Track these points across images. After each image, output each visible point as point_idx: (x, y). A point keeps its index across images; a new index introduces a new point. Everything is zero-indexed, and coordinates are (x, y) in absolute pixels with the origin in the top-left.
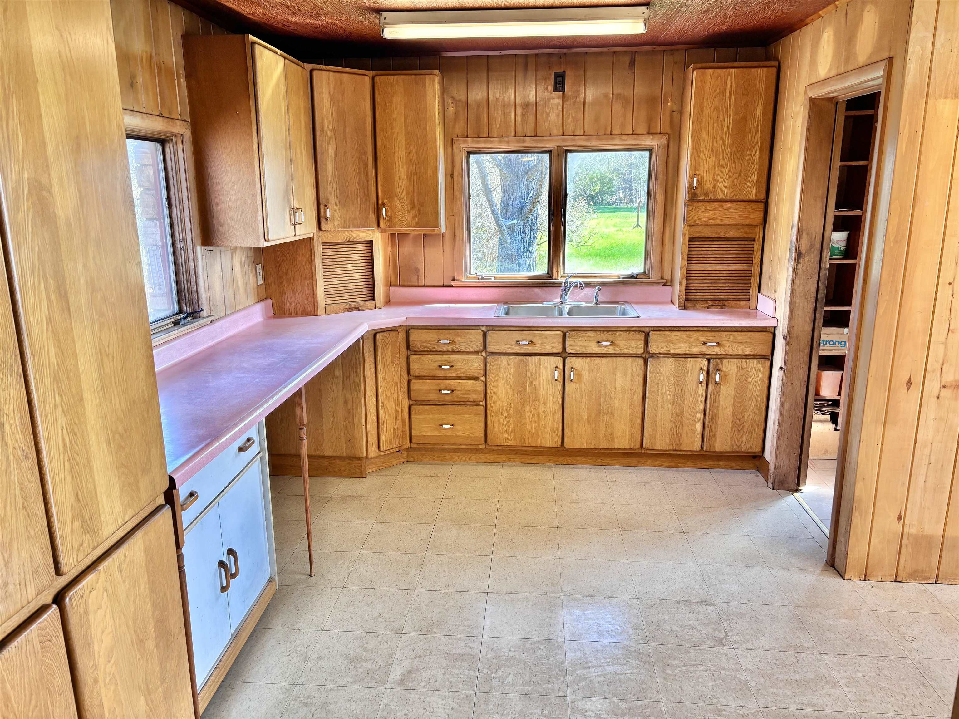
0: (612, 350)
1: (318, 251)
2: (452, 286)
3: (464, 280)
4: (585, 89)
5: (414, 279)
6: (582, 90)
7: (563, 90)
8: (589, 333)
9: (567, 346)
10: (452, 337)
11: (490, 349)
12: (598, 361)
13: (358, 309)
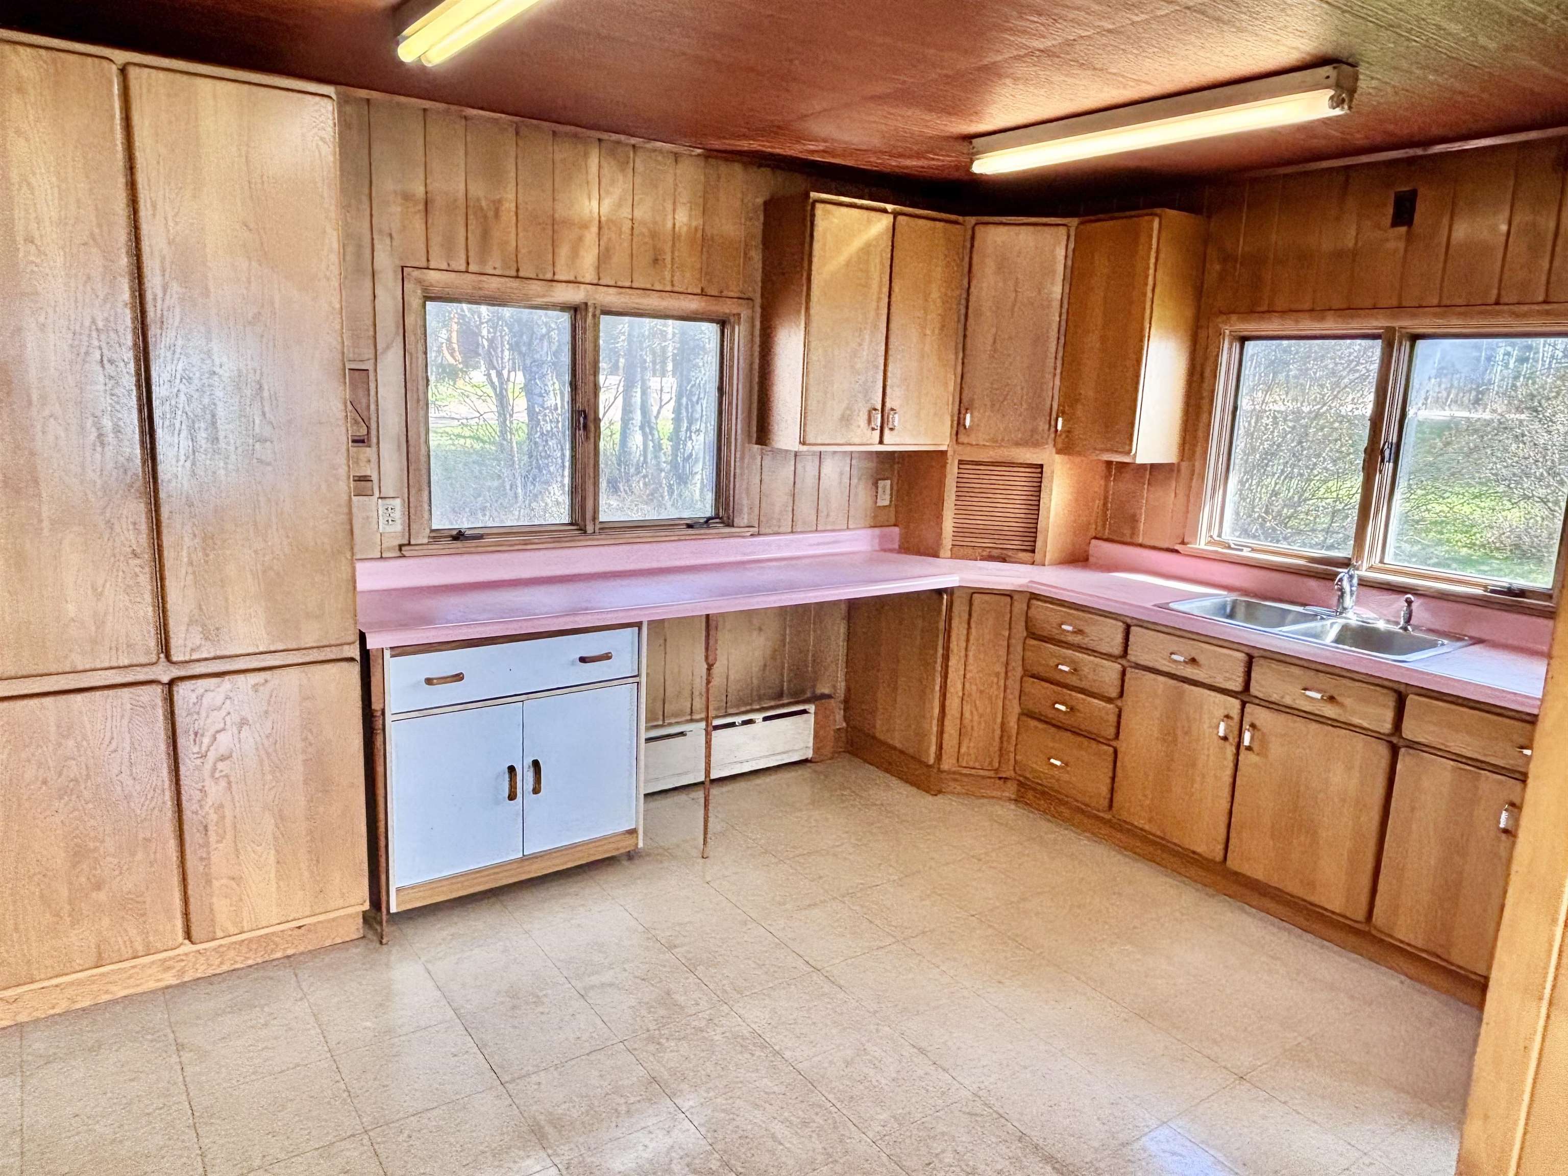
0: (1329, 711)
1: (952, 470)
2: (1177, 552)
3: (1201, 544)
4: (1452, 219)
5: (1127, 532)
6: (1445, 221)
7: (1409, 222)
8: (1293, 669)
9: (1253, 684)
10: (1082, 625)
11: (1132, 656)
12: (1299, 724)
13: (1004, 560)
